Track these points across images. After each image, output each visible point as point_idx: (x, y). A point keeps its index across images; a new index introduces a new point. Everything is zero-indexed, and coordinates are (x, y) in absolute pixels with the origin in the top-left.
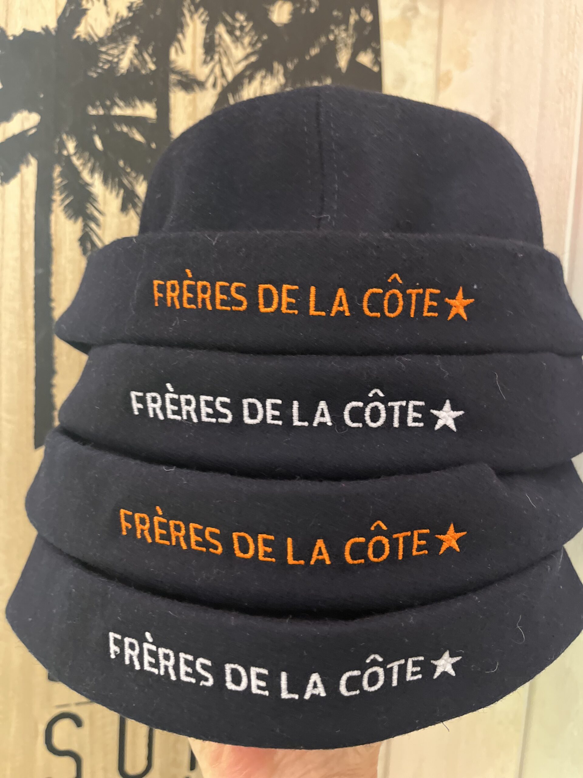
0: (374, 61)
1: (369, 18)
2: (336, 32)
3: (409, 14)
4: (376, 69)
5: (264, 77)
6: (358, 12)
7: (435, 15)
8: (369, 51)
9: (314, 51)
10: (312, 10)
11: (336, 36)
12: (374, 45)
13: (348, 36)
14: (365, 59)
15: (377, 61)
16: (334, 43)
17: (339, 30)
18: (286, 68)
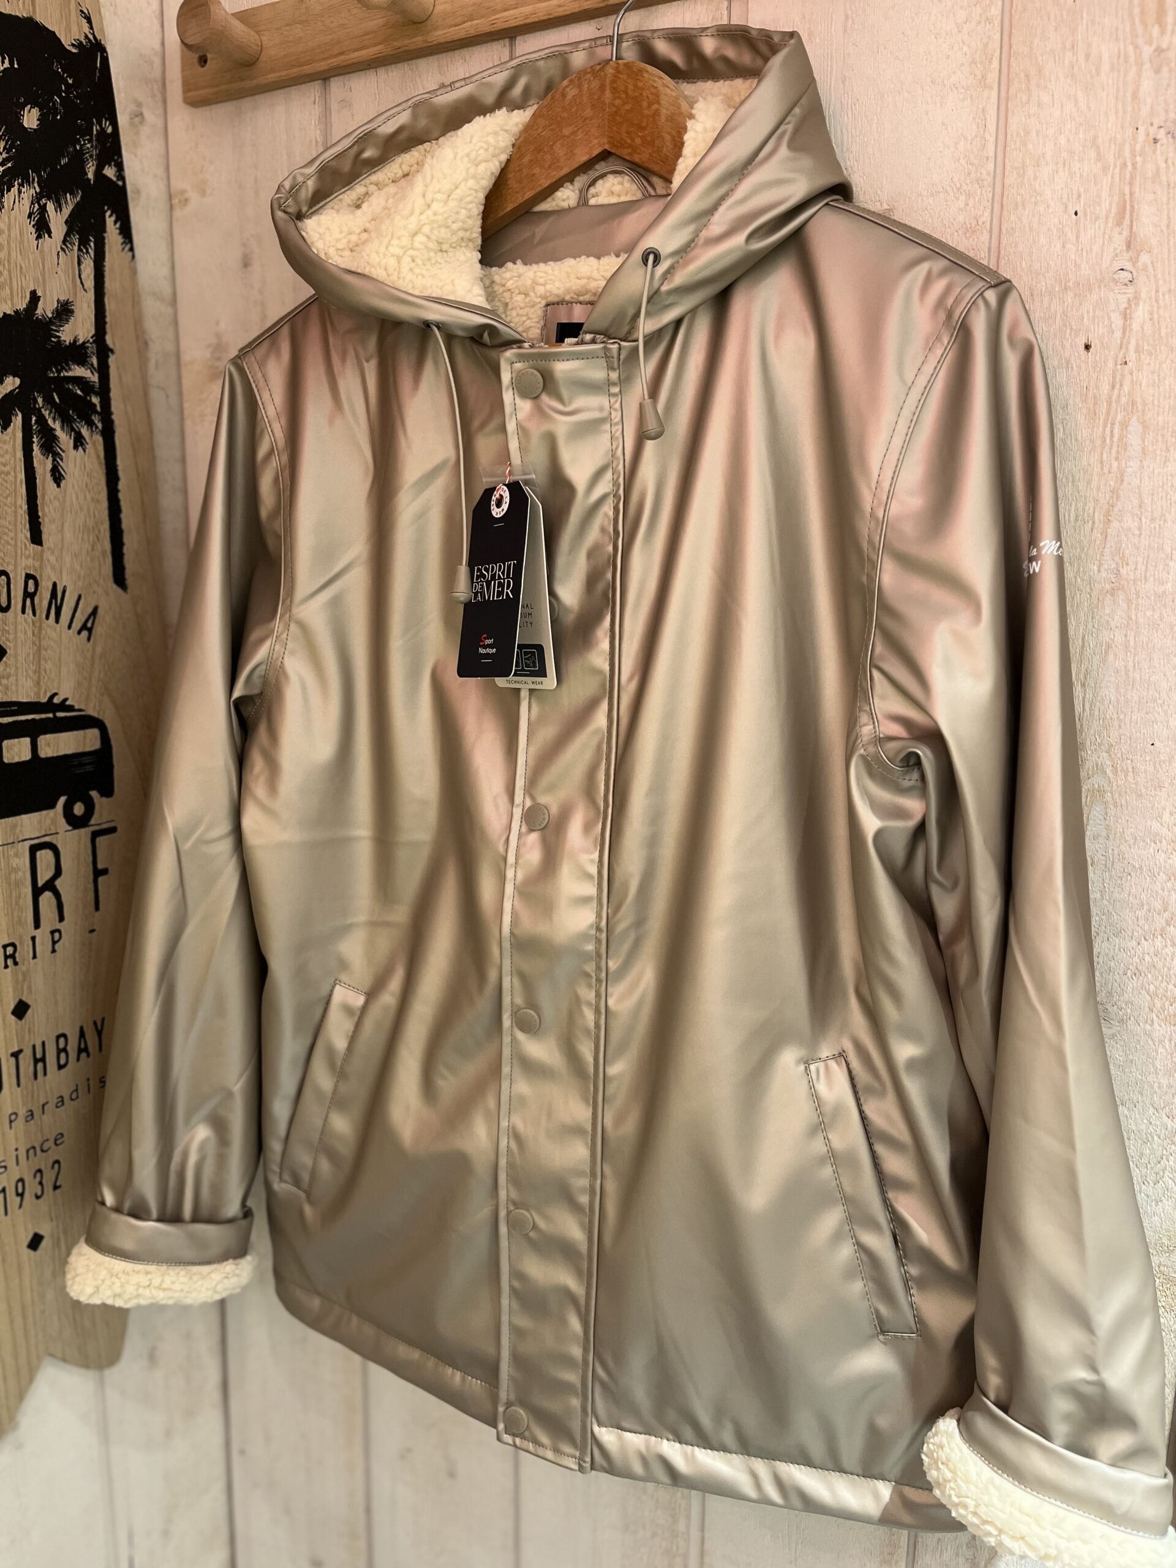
0: (117, 174)
1: (110, 130)
2: (82, 143)
3: (137, 120)
4: (120, 183)
5: (21, 185)
6: (100, 123)
7: (160, 123)
8: (113, 163)
9: (64, 161)
10: (59, 117)
11: (81, 146)
12: (116, 158)
13: (92, 146)
14: (110, 172)
15: (121, 176)
16: (81, 153)
17: (84, 140)
18: (39, 176)
